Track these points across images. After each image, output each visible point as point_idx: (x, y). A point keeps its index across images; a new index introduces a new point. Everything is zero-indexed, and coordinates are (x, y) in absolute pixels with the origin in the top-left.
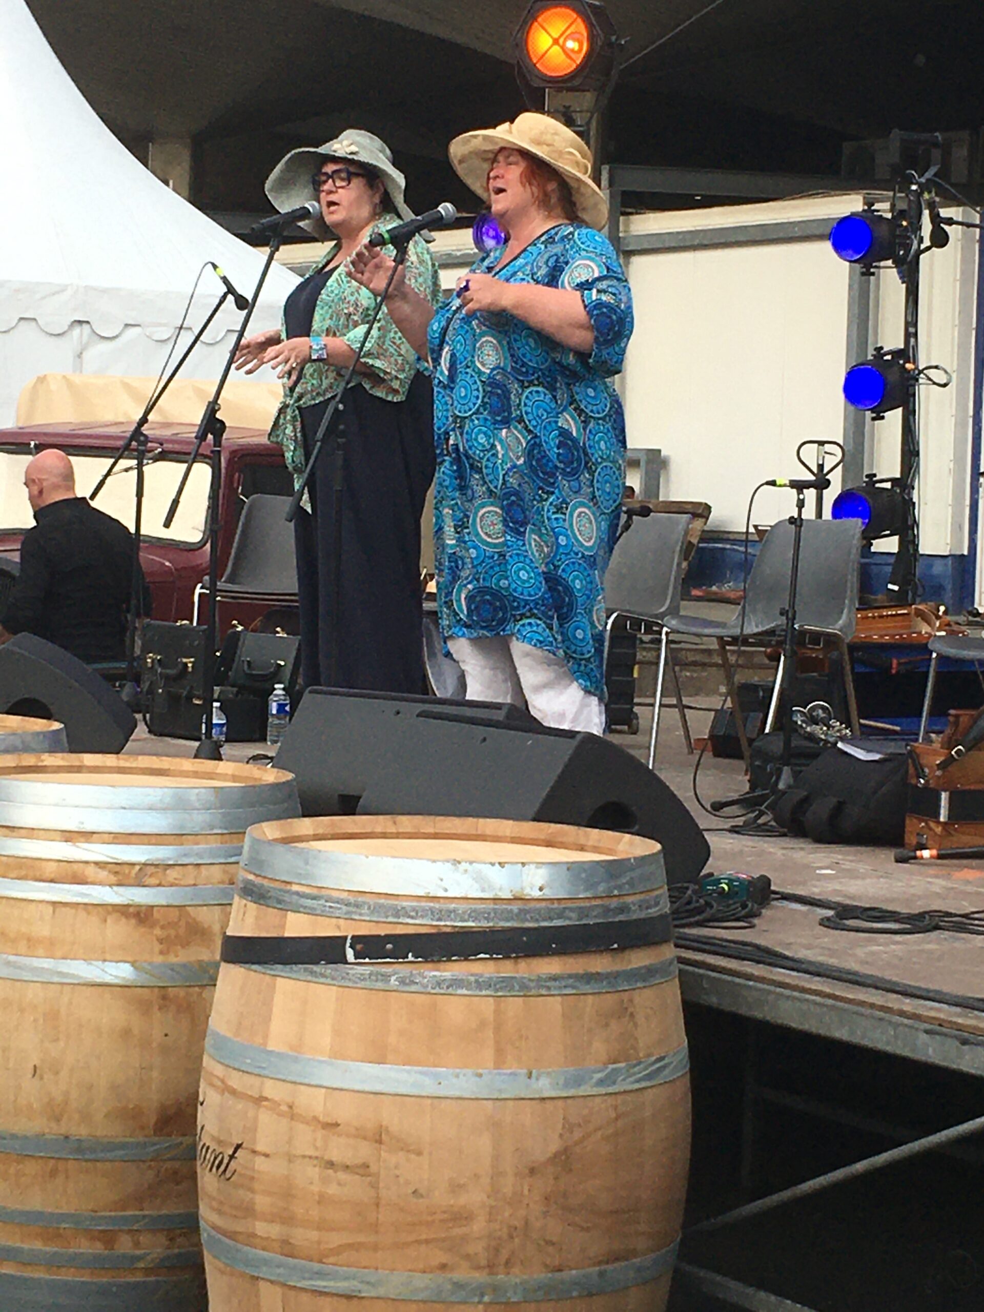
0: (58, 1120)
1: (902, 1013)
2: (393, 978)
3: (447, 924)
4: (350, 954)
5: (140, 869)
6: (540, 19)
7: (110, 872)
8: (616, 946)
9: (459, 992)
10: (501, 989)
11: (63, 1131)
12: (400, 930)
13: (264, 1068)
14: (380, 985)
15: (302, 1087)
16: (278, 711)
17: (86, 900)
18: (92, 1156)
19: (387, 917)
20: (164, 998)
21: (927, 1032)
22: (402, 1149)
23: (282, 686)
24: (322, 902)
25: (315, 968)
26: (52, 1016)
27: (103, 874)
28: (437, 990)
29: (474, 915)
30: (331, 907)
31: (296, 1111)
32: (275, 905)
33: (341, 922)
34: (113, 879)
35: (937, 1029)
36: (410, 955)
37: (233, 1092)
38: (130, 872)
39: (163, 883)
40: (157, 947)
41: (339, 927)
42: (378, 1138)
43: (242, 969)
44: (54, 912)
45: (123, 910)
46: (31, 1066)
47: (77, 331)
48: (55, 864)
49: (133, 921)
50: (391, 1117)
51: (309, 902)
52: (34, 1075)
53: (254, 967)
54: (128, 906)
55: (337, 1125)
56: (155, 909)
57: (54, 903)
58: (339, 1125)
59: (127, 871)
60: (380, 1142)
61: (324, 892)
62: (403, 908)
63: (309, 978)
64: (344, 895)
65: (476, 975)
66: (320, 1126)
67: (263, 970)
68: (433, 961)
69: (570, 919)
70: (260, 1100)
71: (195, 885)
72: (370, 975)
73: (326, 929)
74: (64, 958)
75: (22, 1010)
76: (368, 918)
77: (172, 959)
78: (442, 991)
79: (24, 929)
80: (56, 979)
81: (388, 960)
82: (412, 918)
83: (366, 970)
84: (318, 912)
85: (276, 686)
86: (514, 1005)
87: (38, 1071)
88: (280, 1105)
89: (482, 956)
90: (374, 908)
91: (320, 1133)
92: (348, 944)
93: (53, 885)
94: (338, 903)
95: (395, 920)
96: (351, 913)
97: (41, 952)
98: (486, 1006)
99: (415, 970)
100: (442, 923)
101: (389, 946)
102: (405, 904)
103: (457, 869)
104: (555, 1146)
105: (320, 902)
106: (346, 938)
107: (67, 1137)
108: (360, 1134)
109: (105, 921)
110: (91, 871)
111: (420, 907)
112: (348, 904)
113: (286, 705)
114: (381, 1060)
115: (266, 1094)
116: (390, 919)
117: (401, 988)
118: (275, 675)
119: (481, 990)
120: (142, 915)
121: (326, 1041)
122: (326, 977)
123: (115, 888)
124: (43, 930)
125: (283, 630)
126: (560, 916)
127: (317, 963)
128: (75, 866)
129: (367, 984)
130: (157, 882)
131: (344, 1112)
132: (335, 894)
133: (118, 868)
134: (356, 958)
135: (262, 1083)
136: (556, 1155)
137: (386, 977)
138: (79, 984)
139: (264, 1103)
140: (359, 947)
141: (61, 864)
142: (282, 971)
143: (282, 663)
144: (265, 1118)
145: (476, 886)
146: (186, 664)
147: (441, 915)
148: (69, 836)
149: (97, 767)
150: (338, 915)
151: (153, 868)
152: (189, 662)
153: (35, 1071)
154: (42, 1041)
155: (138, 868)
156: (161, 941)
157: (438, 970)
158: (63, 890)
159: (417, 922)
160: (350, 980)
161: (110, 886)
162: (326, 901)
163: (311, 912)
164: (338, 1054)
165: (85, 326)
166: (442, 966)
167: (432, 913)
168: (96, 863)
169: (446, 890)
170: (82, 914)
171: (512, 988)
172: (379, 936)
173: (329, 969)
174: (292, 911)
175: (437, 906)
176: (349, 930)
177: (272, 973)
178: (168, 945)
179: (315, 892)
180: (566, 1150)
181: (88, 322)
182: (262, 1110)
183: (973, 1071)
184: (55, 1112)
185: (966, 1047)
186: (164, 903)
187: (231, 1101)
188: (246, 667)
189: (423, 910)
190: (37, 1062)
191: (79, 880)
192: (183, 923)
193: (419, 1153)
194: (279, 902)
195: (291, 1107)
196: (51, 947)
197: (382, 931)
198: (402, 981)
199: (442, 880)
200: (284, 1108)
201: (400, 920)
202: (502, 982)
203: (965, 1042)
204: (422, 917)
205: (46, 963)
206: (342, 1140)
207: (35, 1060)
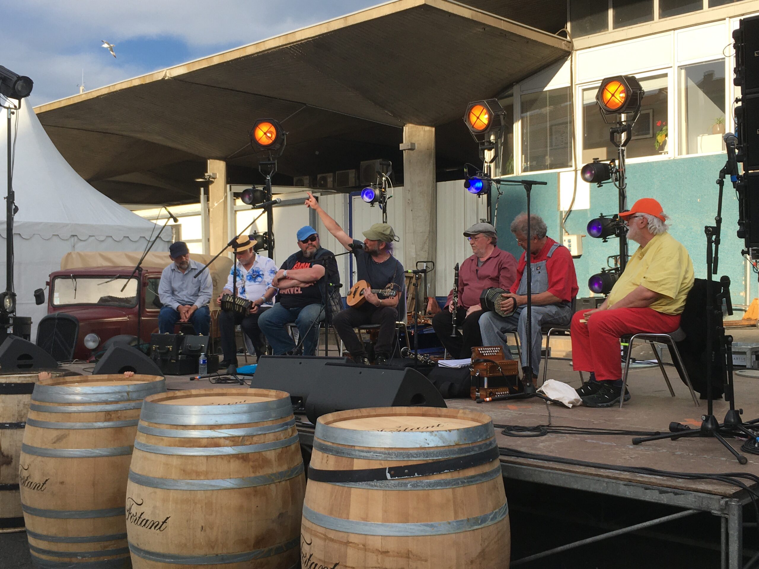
0: (213, 548)
1: (608, 477)
2: (409, 485)
3: (430, 459)
4: (388, 476)
5: (243, 438)
6: (259, 126)
7: (230, 441)
8: (491, 460)
9: (438, 488)
10: (455, 485)
11: (215, 552)
12: (410, 463)
13: (348, 529)
14: (403, 488)
15: (369, 537)
16: (203, 363)
17: (221, 454)
18: (228, 561)
19: (404, 458)
20: (256, 491)
21: (625, 485)
22: (419, 560)
23: (204, 354)
24: (372, 454)
25: (371, 483)
26: (209, 505)
27: (227, 442)
28: (429, 488)
29: (441, 453)
30: (376, 456)
31: (367, 547)
32: (347, 456)
33: (383, 462)
34: (232, 443)
35: (629, 483)
36: (416, 474)
37: (332, 540)
38: (238, 440)
39: (252, 443)
40: (251, 470)
41: (381, 464)
42: (407, 556)
43: (330, 485)
44: (207, 460)
45: (236, 456)
46: (201, 527)
47: (72, 239)
48: (206, 440)
49: (241, 461)
50: (413, 546)
51: (365, 454)
52: (202, 531)
53: (338, 484)
54: (239, 454)
55: (388, 552)
56: (250, 454)
57: (207, 456)
58: (389, 552)
59: (237, 440)
60: (408, 557)
61: (372, 449)
62: (411, 453)
63: (369, 487)
64: (383, 450)
65: (444, 480)
66: (380, 553)
67: (343, 485)
68: (426, 475)
69: (476, 451)
70: (347, 543)
71: (264, 442)
72: (398, 484)
73: (375, 465)
74: (213, 479)
75: (195, 503)
76: (395, 459)
77: (258, 474)
78: (431, 488)
79: (194, 468)
80: (210, 488)
81: (406, 477)
82: (415, 457)
83: (396, 482)
84: (370, 458)
85: (202, 354)
86: (460, 490)
87: (204, 528)
88: (358, 545)
89: (446, 471)
90: (398, 454)
91: (380, 556)
92: (387, 472)
93: (206, 448)
94: (380, 453)
95: (407, 459)
96: (387, 457)
97: (202, 478)
98: (448, 492)
99: (418, 480)
100: (428, 459)
101: (406, 471)
102: (411, 452)
103: (432, 435)
104: (479, 549)
105: (371, 454)
106: (386, 468)
107: (217, 555)
108: (399, 555)
109: (230, 461)
110: (222, 441)
111: (418, 452)
112: (385, 454)
113: (205, 360)
114: (406, 521)
115: (351, 540)
116: (405, 459)
117: (413, 489)
118: (201, 350)
119: (447, 486)
120: (245, 457)
121: (380, 515)
122: (377, 486)
123: (233, 447)
124: (203, 468)
125: (202, 334)
126: (473, 450)
127: (372, 480)
128: (215, 440)
129: (398, 488)
130: (249, 443)
131: (391, 546)
132: (379, 450)
133: (233, 439)
134: (391, 477)
135: (348, 536)
136: (480, 553)
137: (406, 485)
138: (220, 489)
139: (350, 545)
140: (392, 472)
141: (209, 439)
142: (354, 485)
143: (203, 345)
144: (350, 552)
145: (441, 441)
146: (169, 348)
147: (427, 455)
148: (212, 427)
149: (198, 394)
150: (380, 459)
151: (247, 437)
152: (170, 348)
153: (202, 529)
154: (205, 516)
155: (241, 438)
156: (252, 467)
157: (428, 479)
158: (209, 450)
159: (417, 459)
160: (389, 487)
161: (231, 446)
162: (374, 453)
163: (365, 458)
164: (386, 520)
165: (76, 237)
166: (429, 477)
167: (424, 454)
168: (224, 438)
169: (429, 444)
170: (219, 460)
171: (458, 483)
172: (401, 467)
173: (379, 483)
174: (356, 458)
175: (425, 451)
176: (386, 465)
177: (348, 486)
178: (255, 468)
179: (367, 449)
180: (483, 551)
181: (76, 236)
182: (349, 547)
183: (653, 501)
184: (212, 545)
185: (647, 491)
186: (253, 452)
187: (331, 544)
188: (189, 348)
189: (420, 454)
190: (203, 525)
191: (217, 445)
192: (261, 459)
193: (426, 561)
194: (348, 454)
195: (364, 545)
196: (206, 475)
197: (403, 464)
198: (413, 486)
199: (426, 440)
200: (361, 546)
201: (410, 459)
202: (455, 481)
203: (646, 489)
204: (419, 456)
205: (206, 482)
206: (391, 559)
207: (202, 523)
